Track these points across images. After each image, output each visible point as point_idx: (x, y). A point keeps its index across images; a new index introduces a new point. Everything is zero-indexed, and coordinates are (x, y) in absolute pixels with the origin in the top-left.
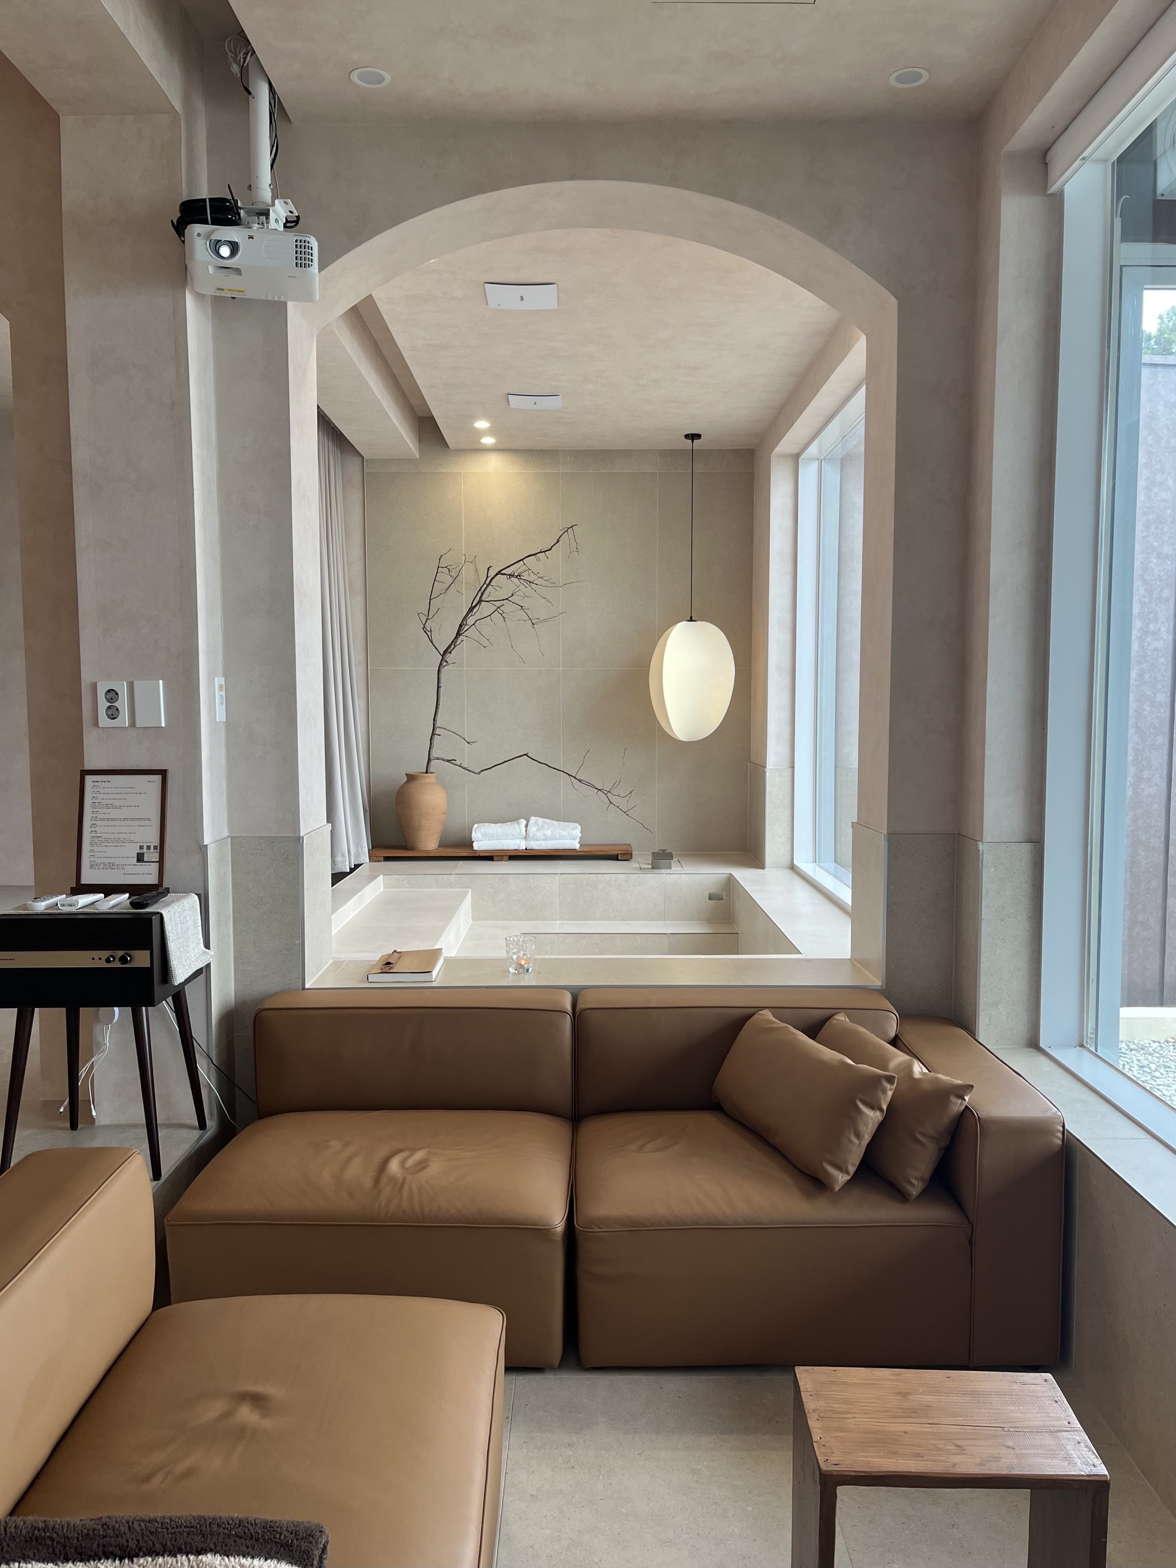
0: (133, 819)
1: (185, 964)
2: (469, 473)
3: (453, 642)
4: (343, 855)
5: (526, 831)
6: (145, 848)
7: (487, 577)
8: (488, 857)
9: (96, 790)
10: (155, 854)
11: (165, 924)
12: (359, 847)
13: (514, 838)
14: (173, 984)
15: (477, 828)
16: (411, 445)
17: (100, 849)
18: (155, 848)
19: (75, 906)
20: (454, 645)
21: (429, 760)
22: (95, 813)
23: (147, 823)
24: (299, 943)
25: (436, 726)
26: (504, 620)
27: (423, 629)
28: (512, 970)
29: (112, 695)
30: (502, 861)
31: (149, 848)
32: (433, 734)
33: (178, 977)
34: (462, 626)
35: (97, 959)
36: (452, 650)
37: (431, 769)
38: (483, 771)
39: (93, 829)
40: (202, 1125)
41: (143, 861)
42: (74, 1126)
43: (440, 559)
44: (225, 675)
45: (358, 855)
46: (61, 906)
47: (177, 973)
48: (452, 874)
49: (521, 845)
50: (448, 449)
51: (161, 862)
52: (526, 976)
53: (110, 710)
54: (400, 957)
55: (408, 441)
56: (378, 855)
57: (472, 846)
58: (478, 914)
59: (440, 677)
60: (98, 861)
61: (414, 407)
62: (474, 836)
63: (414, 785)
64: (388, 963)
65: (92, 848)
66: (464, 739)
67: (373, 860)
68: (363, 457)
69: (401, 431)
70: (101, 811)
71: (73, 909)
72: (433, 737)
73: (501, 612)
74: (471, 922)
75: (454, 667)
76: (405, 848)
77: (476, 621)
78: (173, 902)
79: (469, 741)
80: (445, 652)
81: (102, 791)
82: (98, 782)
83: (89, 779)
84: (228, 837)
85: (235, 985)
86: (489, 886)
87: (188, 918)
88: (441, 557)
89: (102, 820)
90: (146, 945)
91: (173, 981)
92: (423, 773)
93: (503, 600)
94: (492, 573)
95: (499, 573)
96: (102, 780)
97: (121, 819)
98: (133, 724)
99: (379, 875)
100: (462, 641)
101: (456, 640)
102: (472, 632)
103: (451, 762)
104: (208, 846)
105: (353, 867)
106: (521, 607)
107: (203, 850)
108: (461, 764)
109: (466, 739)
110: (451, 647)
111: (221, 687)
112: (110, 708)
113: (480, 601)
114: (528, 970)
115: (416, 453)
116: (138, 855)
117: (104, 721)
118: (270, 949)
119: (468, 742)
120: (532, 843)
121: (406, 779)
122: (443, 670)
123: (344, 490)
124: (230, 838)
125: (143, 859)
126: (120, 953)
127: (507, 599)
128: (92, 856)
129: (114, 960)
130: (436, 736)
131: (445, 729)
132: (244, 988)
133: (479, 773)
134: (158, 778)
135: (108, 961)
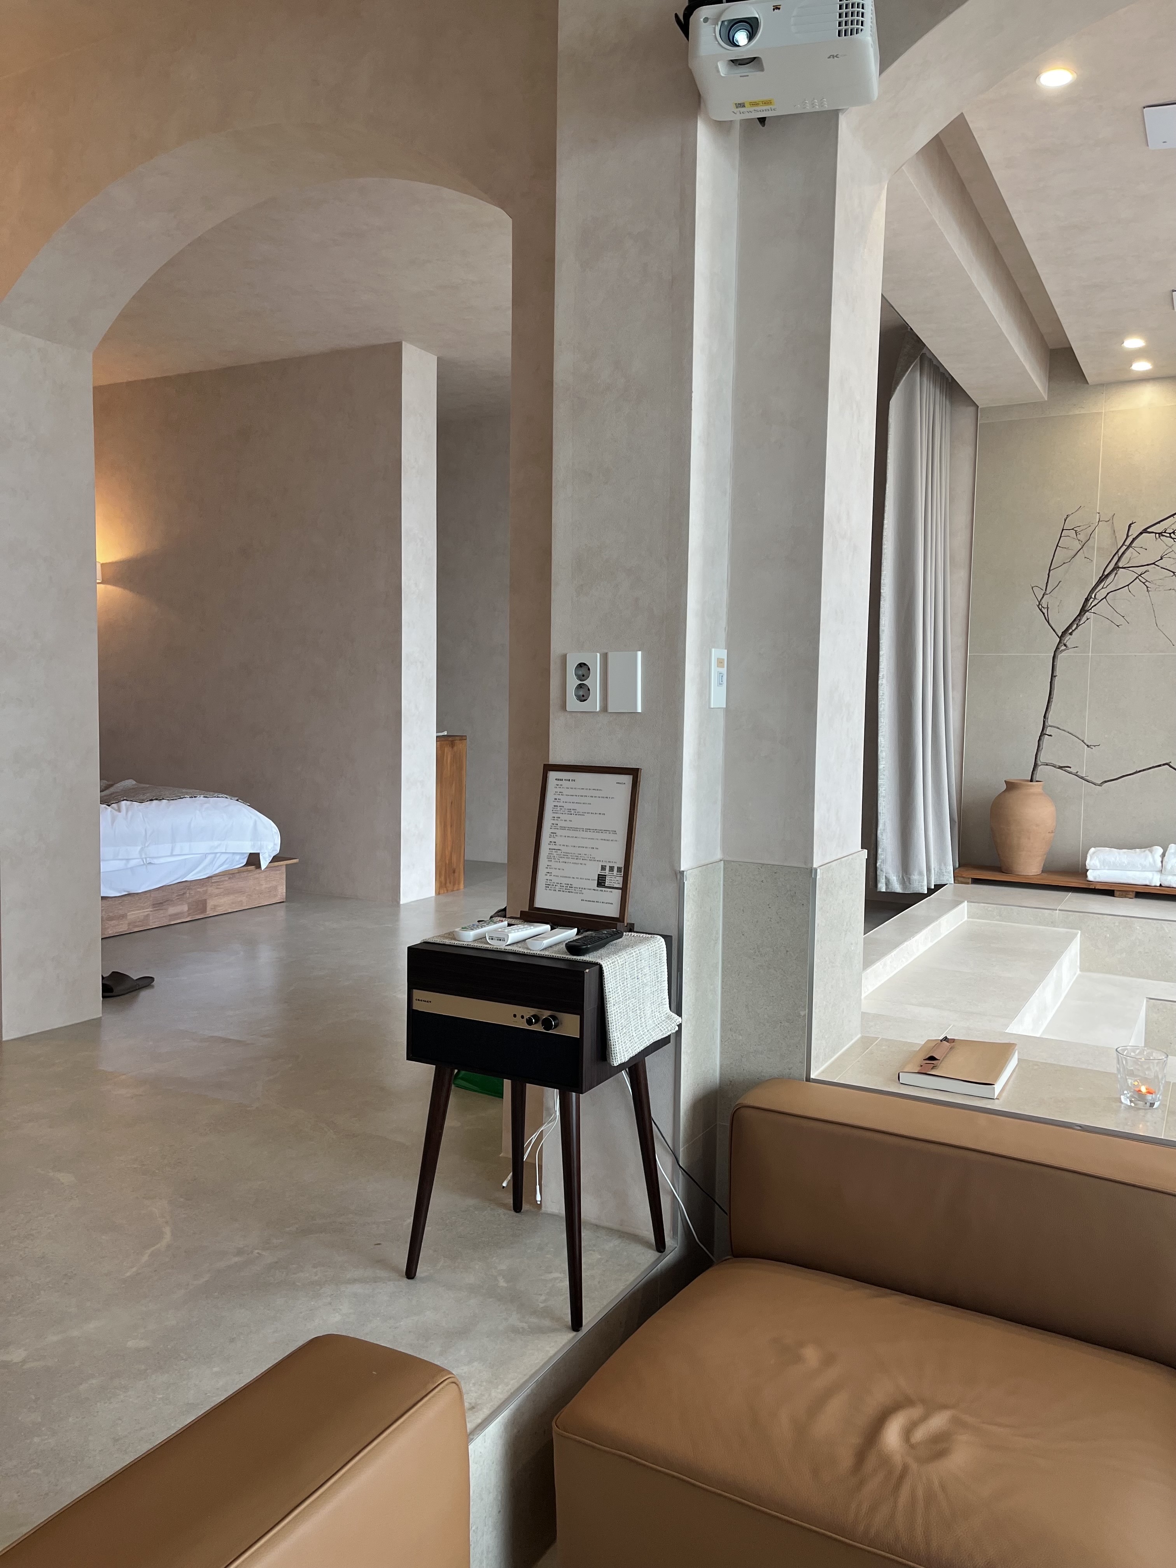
0: (595, 831)
1: (635, 1035)
2: (1113, 411)
3: (1075, 620)
4: (921, 874)
5: (1162, 862)
6: (608, 868)
7: (1128, 536)
8: (1108, 891)
9: (558, 790)
10: (618, 878)
11: (605, 980)
12: (943, 864)
13: (1144, 869)
14: (612, 1063)
15: (1094, 853)
16: (1038, 384)
17: (558, 865)
18: (619, 869)
19: (505, 941)
20: (1077, 624)
21: (1036, 765)
22: (555, 818)
23: (612, 836)
24: (805, 1015)
25: (1046, 724)
26: (1148, 591)
27: (1038, 606)
28: (1125, 1101)
29: (583, 668)
30: (1125, 897)
31: (612, 869)
32: (1042, 734)
33: (618, 1054)
34: (1089, 600)
35: (519, 1016)
36: (1073, 631)
37: (1038, 776)
38: (1106, 782)
39: (552, 840)
40: (660, 1245)
41: (604, 886)
42: (517, 1207)
43: (1065, 521)
44: (729, 647)
45: (940, 873)
46: (489, 939)
47: (617, 1049)
48: (1057, 910)
49: (1154, 880)
50: (1086, 385)
51: (624, 889)
52: (1150, 1115)
53: (581, 689)
54: (951, 1048)
55: (1034, 378)
56: (964, 876)
57: (1086, 876)
58: (1088, 963)
59: (1055, 663)
60: (555, 880)
61: (1045, 337)
62: (1089, 863)
63: (1015, 795)
64: (932, 1058)
65: (549, 863)
66: (1083, 741)
67: (958, 881)
68: (978, 407)
69: (1024, 363)
70: (563, 817)
71: (502, 946)
72: (1042, 738)
73: (1144, 581)
74: (1078, 972)
75: (1075, 652)
76: (1000, 869)
77: (1108, 594)
78: (628, 946)
79: (1089, 744)
80: (1064, 633)
81: (565, 792)
82: (562, 780)
83: (553, 775)
84: (721, 860)
85: (721, 1057)
86: (1105, 929)
87: (646, 970)
88: (1067, 518)
89: (563, 828)
90: (577, 1008)
91: (611, 1060)
92: (1027, 781)
93: (1148, 565)
94: (1134, 532)
95: (1145, 531)
96: (566, 778)
97: (583, 829)
98: (604, 708)
99: (963, 902)
100: (1088, 619)
101: (1079, 618)
102: (1102, 608)
103: (1063, 769)
104: (685, 873)
105: (933, 887)
106: (1174, 572)
107: (679, 876)
108: (1077, 772)
109: (1086, 741)
110: (1072, 627)
111: (720, 662)
112: (581, 687)
113: (1116, 567)
114: (1152, 1105)
115: (1043, 394)
116: (598, 878)
117: (573, 703)
118: (766, 1016)
119: (1088, 746)
120: (1170, 878)
121: (1005, 787)
122: (1060, 656)
123: (952, 447)
124: (722, 862)
125: (605, 883)
126: (546, 1014)
127: (1154, 564)
128: (549, 873)
129: (536, 1022)
130: (1046, 736)
131: (1059, 728)
132: (731, 1063)
133: (1100, 785)
134: (627, 779)
135: (529, 1022)
